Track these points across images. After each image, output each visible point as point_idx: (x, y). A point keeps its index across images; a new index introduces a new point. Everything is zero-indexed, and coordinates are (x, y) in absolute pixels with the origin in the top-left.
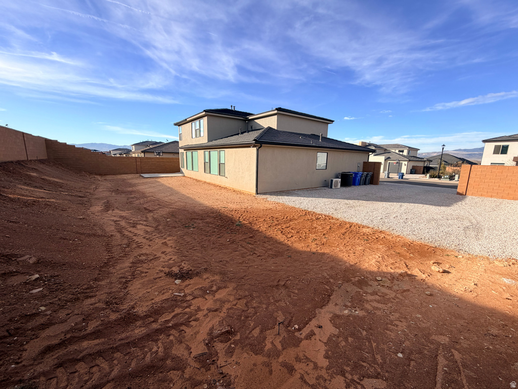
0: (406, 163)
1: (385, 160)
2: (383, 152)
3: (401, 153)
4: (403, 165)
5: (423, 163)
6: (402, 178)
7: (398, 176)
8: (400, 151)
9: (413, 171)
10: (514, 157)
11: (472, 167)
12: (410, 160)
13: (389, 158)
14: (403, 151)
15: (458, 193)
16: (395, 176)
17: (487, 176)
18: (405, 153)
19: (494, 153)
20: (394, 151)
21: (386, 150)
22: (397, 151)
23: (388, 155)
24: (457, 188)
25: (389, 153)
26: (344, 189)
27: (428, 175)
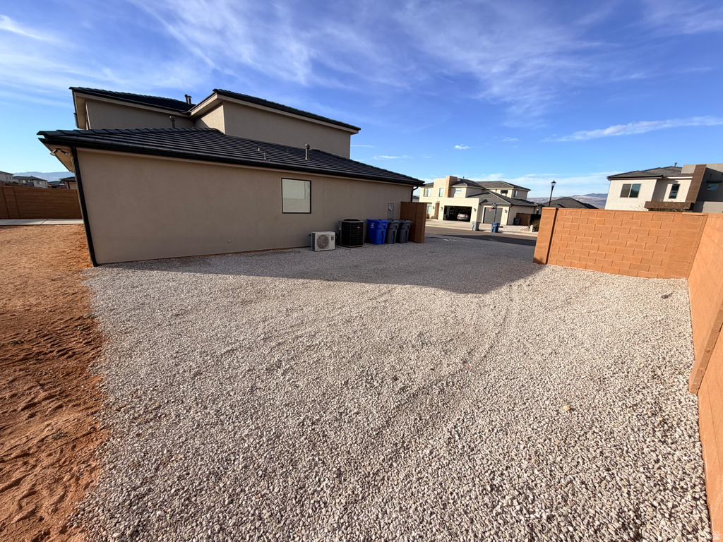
0: (507, 208)
1: (480, 204)
2: (480, 192)
3: (504, 195)
4: (504, 211)
5: (533, 209)
6: (497, 231)
7: (491, 229)
8: (503, 192)
9: (517, 221)
10: (647, 202)
11: (558, 212)
12: (512, 205)
13: (486, 201)
14: (506, 192)
15: (536, 261)
16: (487, 228)
17: (580, 230)
18: (509, 195)
19: (622, 196)
20: (494, 191)
21: (484, 189)
22: (499, 192)
23: (484, 197)
24: (535, 245)
25: (488, 193)
26: (343, 251)
27: (532, 227)
